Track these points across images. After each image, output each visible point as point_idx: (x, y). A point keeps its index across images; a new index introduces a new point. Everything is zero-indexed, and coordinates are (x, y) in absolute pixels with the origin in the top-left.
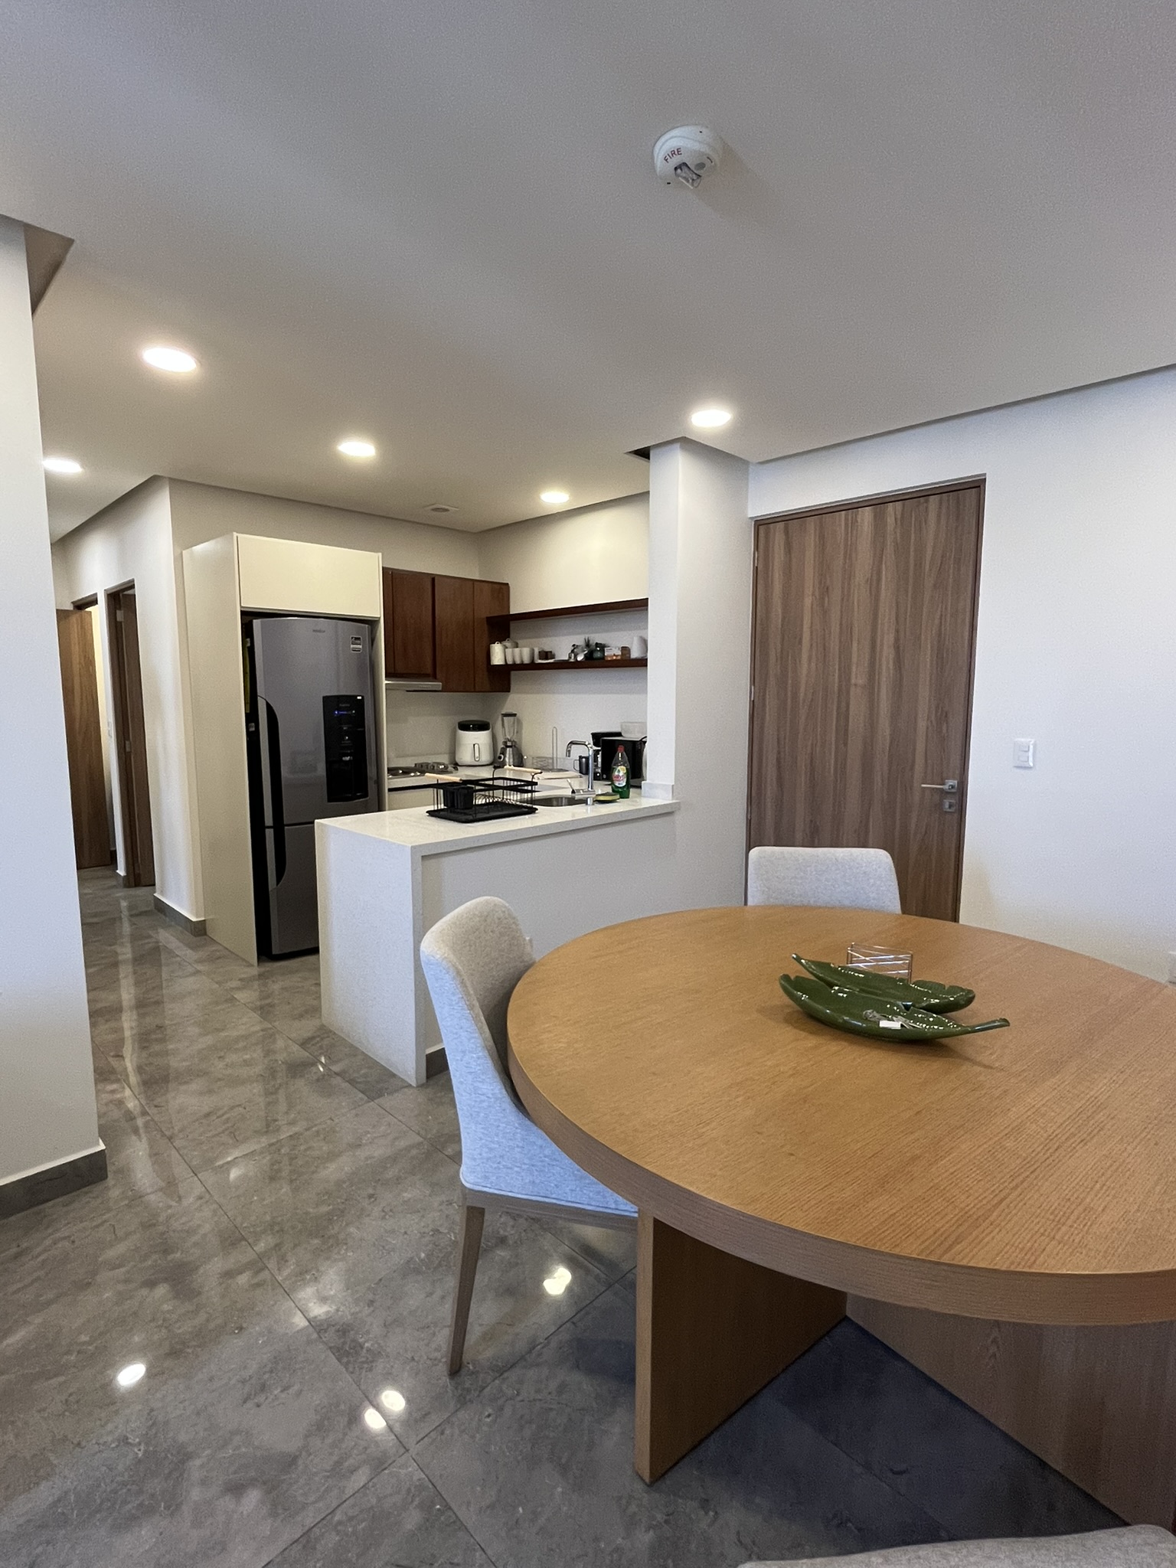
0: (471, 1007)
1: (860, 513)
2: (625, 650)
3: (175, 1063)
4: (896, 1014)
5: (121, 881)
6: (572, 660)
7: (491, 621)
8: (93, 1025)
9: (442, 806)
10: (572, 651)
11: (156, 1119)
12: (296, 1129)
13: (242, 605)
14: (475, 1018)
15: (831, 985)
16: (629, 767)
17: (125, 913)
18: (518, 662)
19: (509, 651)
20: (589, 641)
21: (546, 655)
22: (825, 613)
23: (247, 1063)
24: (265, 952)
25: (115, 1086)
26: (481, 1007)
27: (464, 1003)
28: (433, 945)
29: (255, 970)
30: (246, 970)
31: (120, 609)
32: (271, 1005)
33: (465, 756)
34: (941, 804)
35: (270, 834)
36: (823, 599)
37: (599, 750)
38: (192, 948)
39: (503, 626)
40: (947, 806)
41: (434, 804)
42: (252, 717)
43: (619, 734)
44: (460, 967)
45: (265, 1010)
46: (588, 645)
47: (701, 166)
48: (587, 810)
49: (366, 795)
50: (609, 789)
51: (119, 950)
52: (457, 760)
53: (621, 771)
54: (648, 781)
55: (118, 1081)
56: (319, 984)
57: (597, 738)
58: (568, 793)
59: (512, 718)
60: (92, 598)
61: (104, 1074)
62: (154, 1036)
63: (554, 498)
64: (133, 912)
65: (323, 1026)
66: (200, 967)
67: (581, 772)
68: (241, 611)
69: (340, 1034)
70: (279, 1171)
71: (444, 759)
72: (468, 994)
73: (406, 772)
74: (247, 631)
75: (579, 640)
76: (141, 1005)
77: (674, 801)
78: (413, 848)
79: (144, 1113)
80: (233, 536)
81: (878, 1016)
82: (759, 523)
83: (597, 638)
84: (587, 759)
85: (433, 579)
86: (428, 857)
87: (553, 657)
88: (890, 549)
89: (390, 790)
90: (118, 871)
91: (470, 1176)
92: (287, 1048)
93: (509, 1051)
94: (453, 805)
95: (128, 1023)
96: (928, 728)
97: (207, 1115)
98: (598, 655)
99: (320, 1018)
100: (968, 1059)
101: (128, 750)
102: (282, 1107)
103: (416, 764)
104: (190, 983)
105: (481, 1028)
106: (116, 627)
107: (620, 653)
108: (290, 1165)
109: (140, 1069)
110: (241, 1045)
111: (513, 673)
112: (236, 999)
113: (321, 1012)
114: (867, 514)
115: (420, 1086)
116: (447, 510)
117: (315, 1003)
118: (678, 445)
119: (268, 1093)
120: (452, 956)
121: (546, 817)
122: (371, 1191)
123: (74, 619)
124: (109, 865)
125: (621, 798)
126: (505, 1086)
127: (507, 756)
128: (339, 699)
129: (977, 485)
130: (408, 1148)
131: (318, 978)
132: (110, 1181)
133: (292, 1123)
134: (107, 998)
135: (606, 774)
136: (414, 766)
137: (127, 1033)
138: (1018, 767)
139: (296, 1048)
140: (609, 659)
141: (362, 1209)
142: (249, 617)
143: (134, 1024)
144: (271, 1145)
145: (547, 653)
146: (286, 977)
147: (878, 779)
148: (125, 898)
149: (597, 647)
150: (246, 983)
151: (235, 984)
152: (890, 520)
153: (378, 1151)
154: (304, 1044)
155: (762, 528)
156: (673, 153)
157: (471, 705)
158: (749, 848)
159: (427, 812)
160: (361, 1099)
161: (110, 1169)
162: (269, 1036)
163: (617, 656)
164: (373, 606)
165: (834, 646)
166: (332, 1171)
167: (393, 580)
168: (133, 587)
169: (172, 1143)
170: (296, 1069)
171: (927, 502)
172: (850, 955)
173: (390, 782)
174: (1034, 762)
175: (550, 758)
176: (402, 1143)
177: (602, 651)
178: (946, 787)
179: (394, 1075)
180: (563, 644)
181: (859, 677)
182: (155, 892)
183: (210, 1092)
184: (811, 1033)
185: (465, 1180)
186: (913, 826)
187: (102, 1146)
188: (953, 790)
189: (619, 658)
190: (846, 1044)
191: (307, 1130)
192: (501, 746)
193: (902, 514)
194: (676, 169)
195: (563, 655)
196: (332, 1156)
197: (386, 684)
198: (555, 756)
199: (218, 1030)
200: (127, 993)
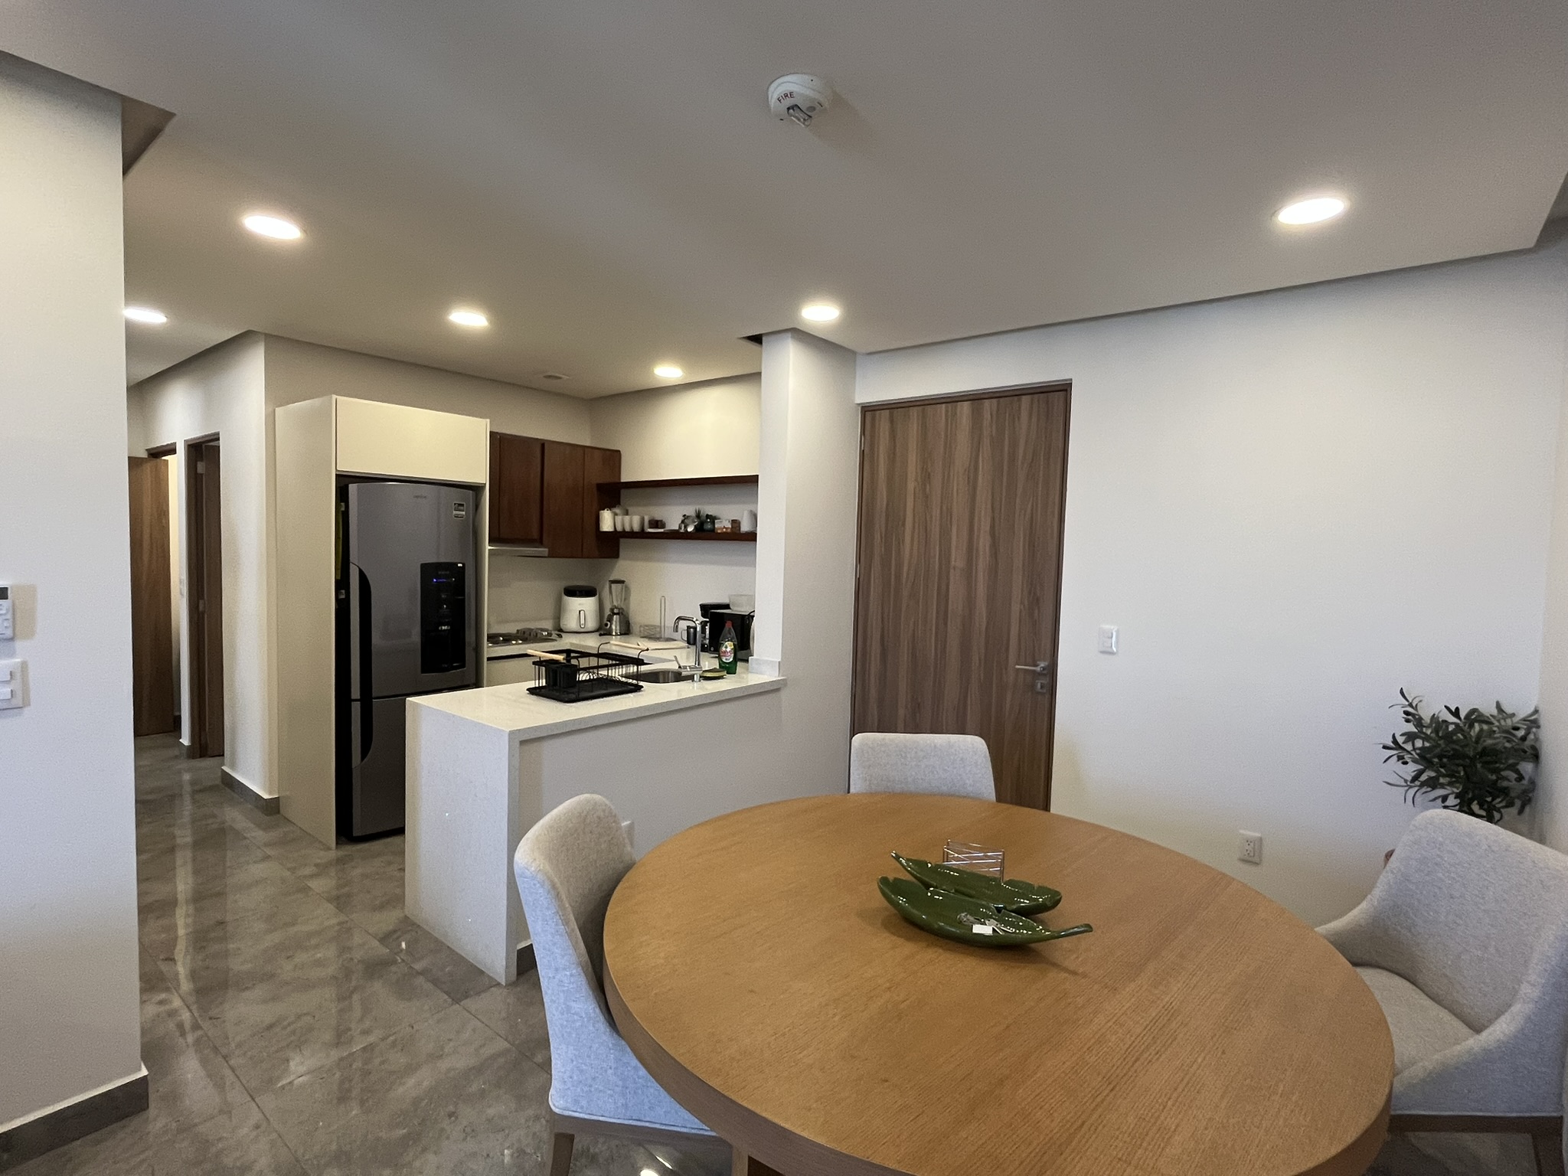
0: (566, 923)
1: (959, 407)
2: (736, 523)
3: (238, 965)
4: (989, 917)
5: (184, 752)
6: (682, 530)
7: (601, 487)
8: (142, 922)
9: (543, 683)
10: (683, 522)
11: (210, 1034)
12: (371, 1039)
13: (338, 469)
14: (570, 935)
15: (927, 886)
16: (736, 643)
17: (187, 788)
18: (628, 529)
19: (619, 519)
20: (699, 512)
21: (656, 523)
22: (927, 498)
23: (319, 963)
24: (346, 832)
25: (163, 996)
26: (576, 920)
27: (558, 917)
28: (528, 855)
29: (333, 854)
30: (322, 853)
31: (202, 460)
32: (349, 895)
33: (570, 622)
34: (1033, 686)
35: (356, 708)
36: (925, 486)
37: (707, 622)
38: (265, 830)
39: (613, 493)
40: (1039, 686)
41: (535, 680)
42: (342, 583)
43: (727, 606)
44: (556, 880)
45: (341, 901)
46: (698, 516)
47: (812, 109)
48: (693, 688)
49: (463, 666)
50: (715, 664)
51: (178, 832)
52: (561, 625)
53: (728, 647)
54: (755, 657)
55: (167, 990)
56: (403, 870)
57: (705, 609)
58: (674, 666)
59: (620, 585)
60: (172, 447)
61: (152, 981)
62: (212, 935)
63: (668, 372)
64: (197, 788)
65: (406, 917)
66: (269, 851)
67: (688, 642)
68: (336, 475)
69: (425, 927)
70: (349, 1090)
71: (548, 625)
72: (562, 907)
73: (508, 639)
74: (342, 494)
75: (690, 510)
76: (199, 898)
77: (782, 678)
78: (511, 733)
79: (196, 1027)
80: (331, 397)
81: (972, 919)
82: (866, 409)
83: (709, 510)
84: (695, 628)
85: (543, 444)
86: (527, 742)
87: (663, 526)
88: (986, 442)
89: (489, 659)
90: (181, 740)
91: (558, 1101)
92: (365, 945)
93: (604, 967)
94: (555, 684)
95: (183, 922)
96: (1020, 612)
97: (270, 1027)
98: (709, 526)
99: (403, 908)
100: (1055, 965)
101: (201, 608)
102: (357, 1012)
103: (518, 631)
104: (258, 870)
105: (577, 942)
106: (196, 478)
107: (730, 526)
108: (363, 1081)
109: (193, 975)
110: (313, 942)
111: (622, 540)
112: (309, 887)
113: (404, 902)
114: (965, 408)
115: (511, 985)
116: (560, 378)
117: (398, 891)
118: (789, 335)
119: (341, 998)
120: (548, 867)
121: (653, 695)
122: (451, 1108)
123: (148, 468)
124: (171, 731)
125: (728, 673)
126: (599, 1006)
127: (614, 623)
128: (438, 566)
129: (1063, 390)
130: (494, 1057)
131: (403, 862)
132: (152, 1111)
133: (366, 1032)
134: (159, 891)
135: (713, 646)
136: (515, 632)
137: (181, 932)
138: (1103, 652)
139: (376, 943)
140: (719, 531)
141: (442, 1130)
142: (344, 482)
143: (190, 920)
144: (341, 1059)
145: (657, 521)
146: (367, 860)
147: (975, 659)
148: (188, 770)
149: (707, 519)
150: (322, 870)
151: (307, 871)
152: (987, 415)
153: (460, 1062)
154: (384, 939)
155: (868, 414)
156: (786, 95)
157: (577, 571)
158: (853, 734)
159: (527, 690)
160: (445, 1001)
161: (152, 1097)
162: (345, 930)
163: (726, 528)
164: (480, 474)
165: (935, 530)
166: (410, 1087)
167: (500, 445)
168: (218, 439)
169: (227, 1062)
170: (375, 968)
171: (1020, 400)
172: (946, 854)
173: (489, 650)
174: (1117, 647)
175: (658, 626)
176: (488, 1051)
177: (713, 523)
178: (1038, 669)
179: (482, 972)
180: (674, 514)
181: (958, 560)
182: (223, 764)
183: (274, 999)
184: (908, 939)
185: (554, 1105)
186: (1008, 706)
187: (144, 1072)
188: (1045, 672)
189: (729, 530)
190: (941, 951)
191: (383, 1040)
192: (607, 612)
193: (998, 410)
194: (789, 109)
195: (673, 524)
196: (411, 1069)
197: (489, 550)
198: (663, 624)
199: (286, 925)
200: (183, 884)
